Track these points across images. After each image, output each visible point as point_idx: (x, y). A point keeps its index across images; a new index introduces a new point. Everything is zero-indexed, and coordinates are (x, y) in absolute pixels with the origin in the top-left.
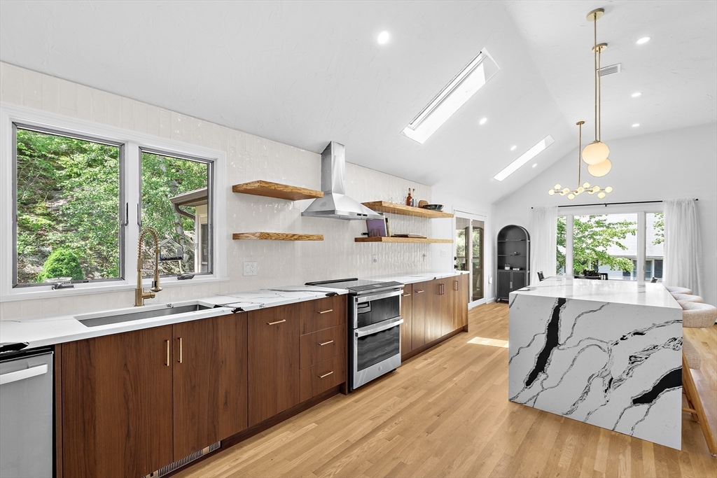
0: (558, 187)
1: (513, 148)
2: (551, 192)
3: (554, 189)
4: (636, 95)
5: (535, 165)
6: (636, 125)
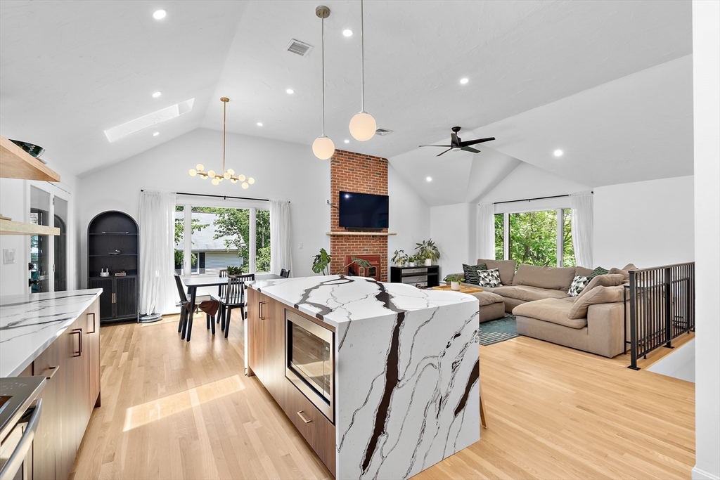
0: (200, 167)
1: (157, 95)
2: (193, 173)
3: (196, 170)
4: (290, 91)
5: (156, 134)
6: (260, 124)
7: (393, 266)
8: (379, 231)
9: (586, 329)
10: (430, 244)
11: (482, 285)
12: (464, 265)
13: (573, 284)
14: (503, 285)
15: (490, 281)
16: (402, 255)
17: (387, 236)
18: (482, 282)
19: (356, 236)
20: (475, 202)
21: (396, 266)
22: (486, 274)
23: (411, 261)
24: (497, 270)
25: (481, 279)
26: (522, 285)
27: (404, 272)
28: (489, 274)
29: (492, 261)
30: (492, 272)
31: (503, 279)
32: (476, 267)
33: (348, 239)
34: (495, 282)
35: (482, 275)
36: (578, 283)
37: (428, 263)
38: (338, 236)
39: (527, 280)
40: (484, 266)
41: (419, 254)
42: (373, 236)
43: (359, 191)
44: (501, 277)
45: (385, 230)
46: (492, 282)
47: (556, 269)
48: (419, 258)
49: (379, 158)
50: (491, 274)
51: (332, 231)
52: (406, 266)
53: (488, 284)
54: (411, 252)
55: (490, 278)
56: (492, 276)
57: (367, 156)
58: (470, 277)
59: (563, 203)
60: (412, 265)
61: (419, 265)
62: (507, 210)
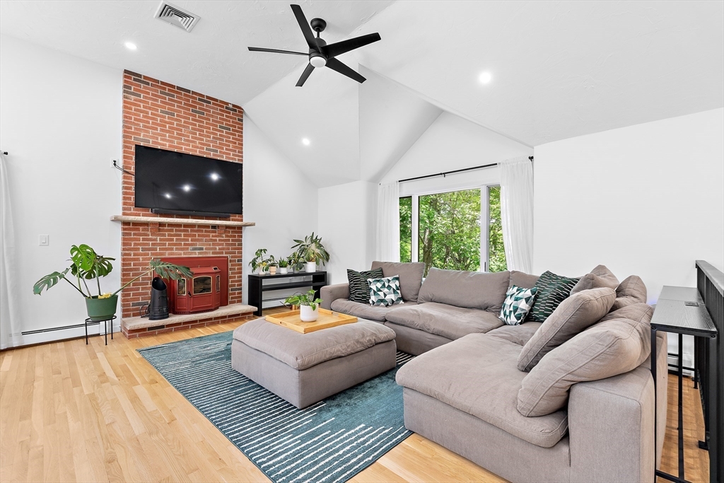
7: (251, 274)
8: (226, 218)
9: (565, 449)
10: (315, 241)
11: (374, 303)
12: (349, 271)
13: (508, 301)
14: (405, 301)
15: (385, 295)
16: (266, 256)
17: (240, 228)
18: (373, 298)
19: (179, 225)
20: (375, 180)
21: (255, 273)
22: (379, 285)
23: (282, 265)
24: (397, 279)
25: (372, 292)
26: (431, 301)
27: (265, 283)
28: (384, 285)
29: (391, 265)
30: (389, 281)
31: (406, 292)
32: (367, 274)
33: (159, 230)
34: (391, 297)
35: (373, 287)
36: (517, 299)
37: (311, 268)
38: (136, 224)
39: (440, 293)
40: (379, 272)
41: (294, 255)
42: (214, 227)
43: (183, 151)
44: (403, 289)
45: (237, 217)
46: (388, 297)
47: (481, 275)
48: (296, 261)
49: (227, 104)
50: (387, 285)
51: (124, 214)
52: (273, 274)
53: (382, 301)
54: (282, 251)
55: (386, 290)
56: (389, 287)
57: (203, 96)
58: (358, 289)
59: (489, 177)
60: (284, 271)
61: (296, 272)
62: (416, 191)
